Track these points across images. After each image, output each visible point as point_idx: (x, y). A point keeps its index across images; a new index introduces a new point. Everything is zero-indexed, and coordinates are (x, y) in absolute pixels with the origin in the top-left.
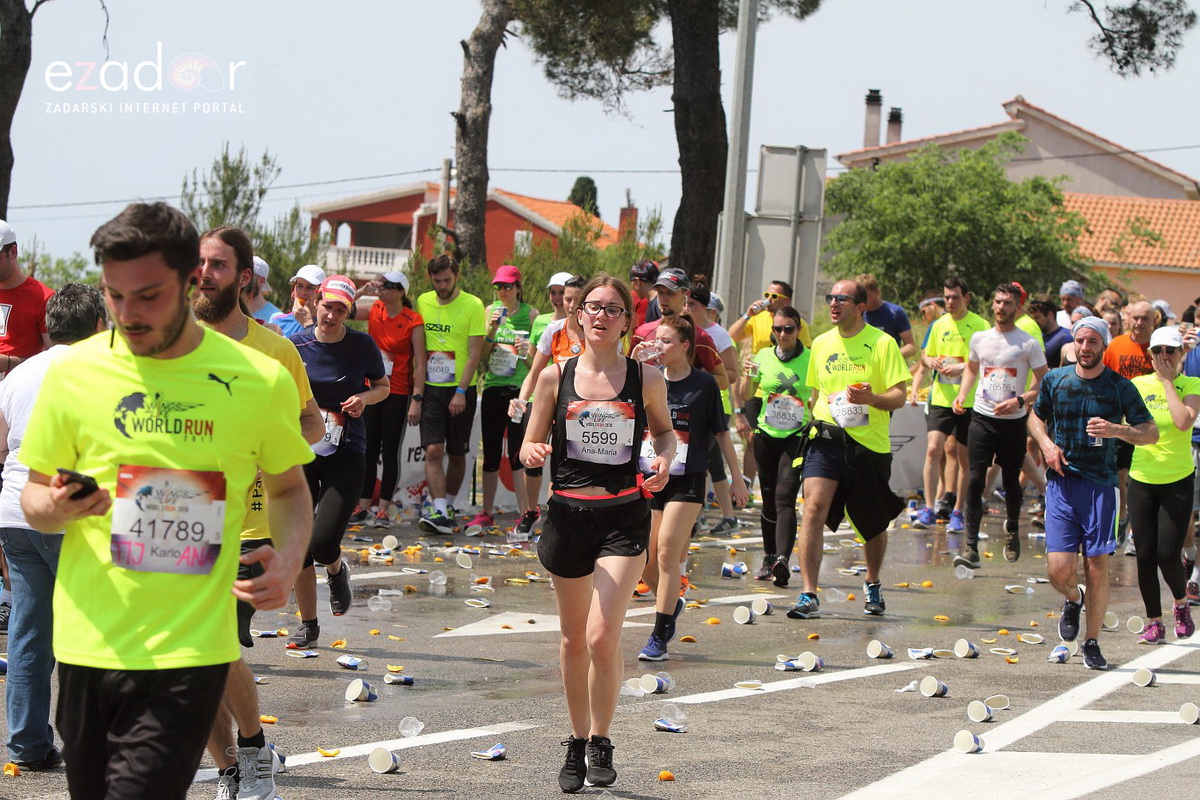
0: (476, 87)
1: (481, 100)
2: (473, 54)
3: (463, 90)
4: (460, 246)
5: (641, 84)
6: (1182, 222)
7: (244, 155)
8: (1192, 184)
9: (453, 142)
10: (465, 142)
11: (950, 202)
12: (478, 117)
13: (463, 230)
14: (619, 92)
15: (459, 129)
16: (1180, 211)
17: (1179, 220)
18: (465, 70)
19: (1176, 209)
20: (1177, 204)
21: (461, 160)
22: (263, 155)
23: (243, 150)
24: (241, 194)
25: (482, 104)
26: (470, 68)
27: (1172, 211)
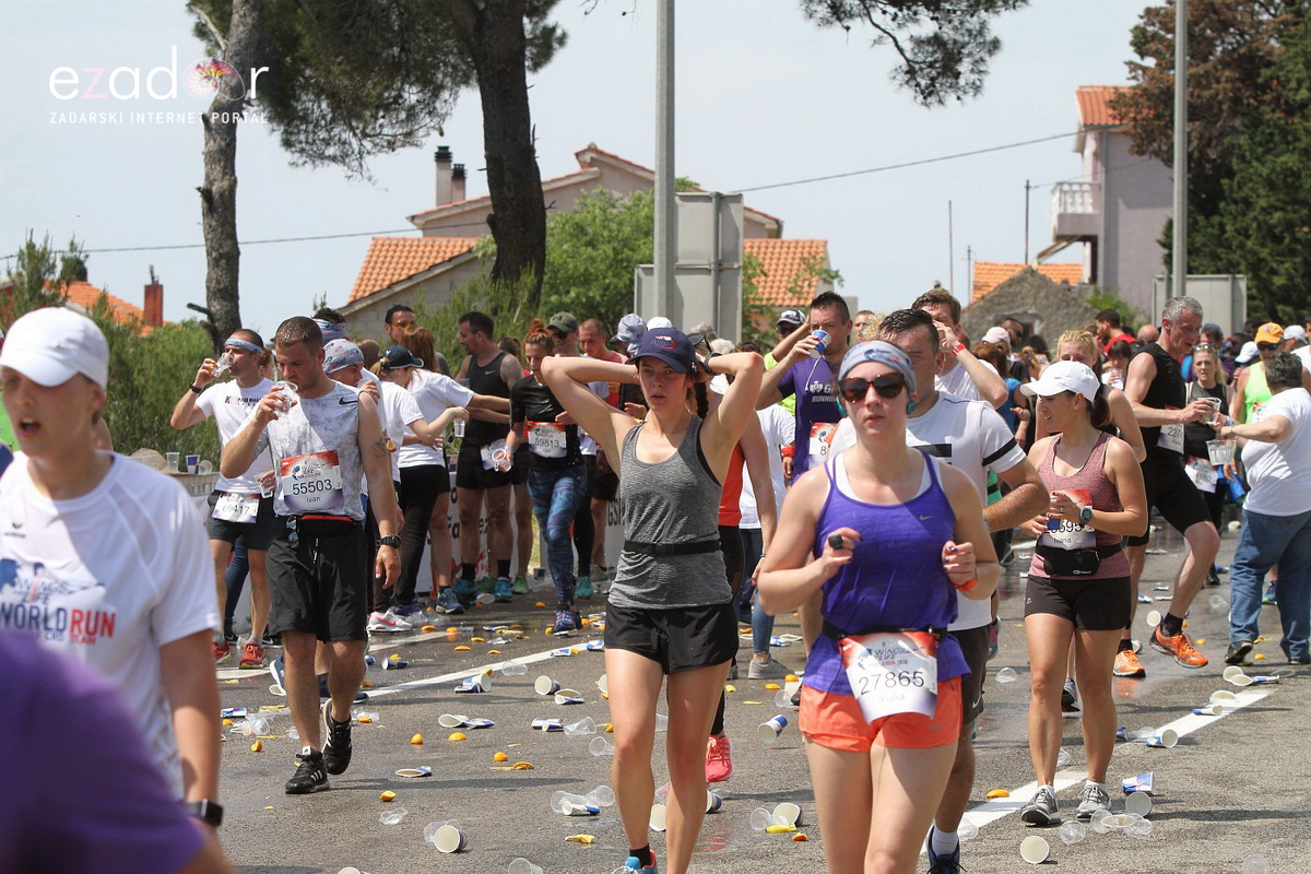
0: (220, 160)
1: (226, 174)
2: (214, 127)
3: (206, 164)
4: (217, 324)
5: (383, 147)
6: (775, 261)
7: (49, 242)
8: (773, 222)
9: (201, 219)
10: (213, 217)
11: (629, 253)
12: (224, 192)
13: (218, 307)
14: (361, 157)
15: (205, 204)
16: (770, 250)
17: (771, 259)
18: (206, 144)
19: (767, 248)
20: (768, 243)
21: (210, 236)
22: (70, 242)
23: (48, 237)
24: (47, 284)
25: (228, 177)
26: (212, 141)
27: (763, 250)
